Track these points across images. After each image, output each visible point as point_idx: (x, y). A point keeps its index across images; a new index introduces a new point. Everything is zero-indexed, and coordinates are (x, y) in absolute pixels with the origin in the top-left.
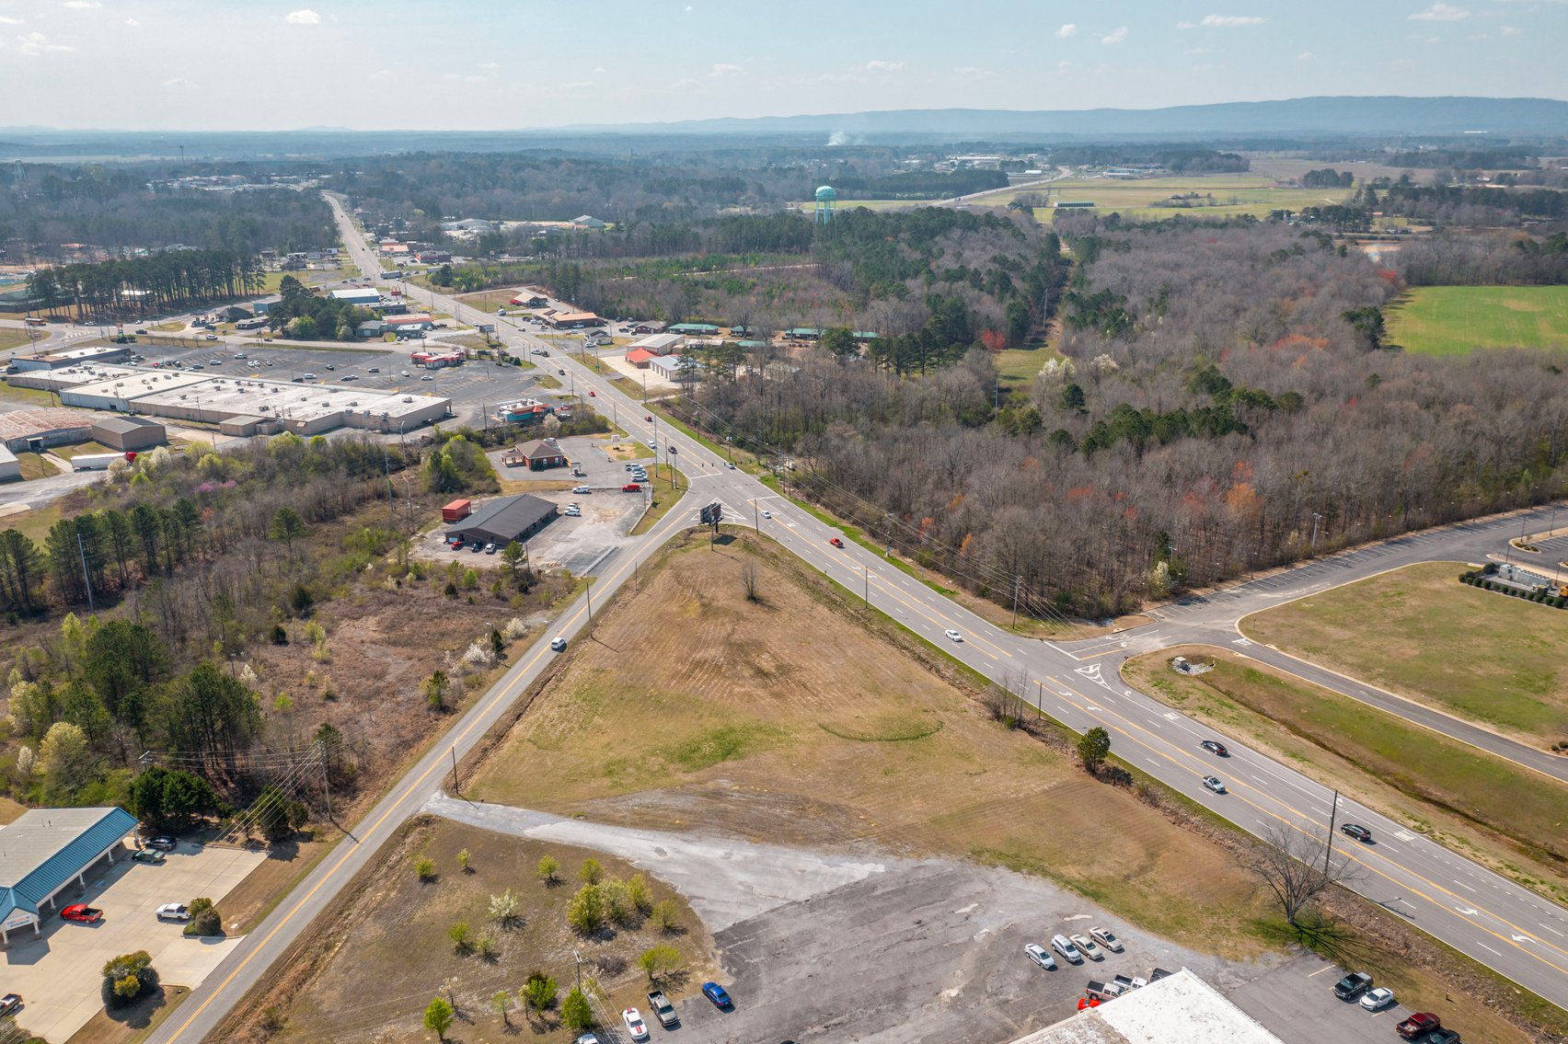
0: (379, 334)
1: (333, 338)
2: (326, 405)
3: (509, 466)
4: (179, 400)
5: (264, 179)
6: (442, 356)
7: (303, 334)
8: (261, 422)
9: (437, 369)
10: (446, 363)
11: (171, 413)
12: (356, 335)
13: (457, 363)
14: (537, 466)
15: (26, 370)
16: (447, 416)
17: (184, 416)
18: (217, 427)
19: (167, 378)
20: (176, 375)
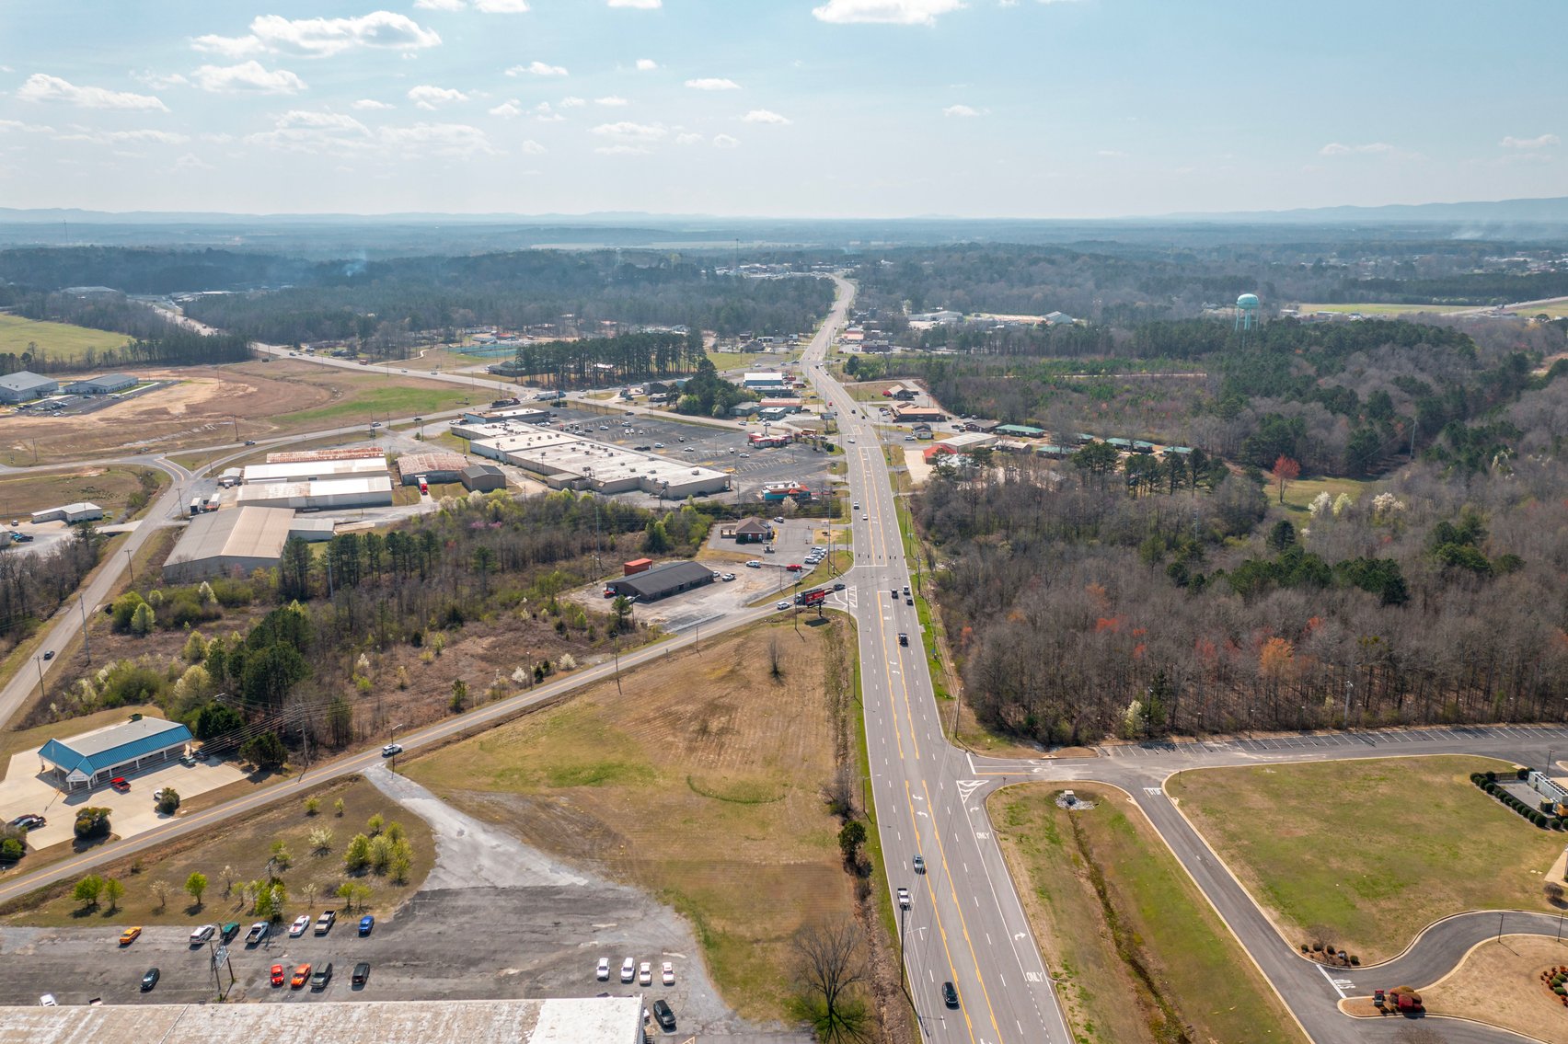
0: (747, 414)
1: (708, 414)
2: (633, 471)
3: (723, 537)
4: (539, 456)
5: (805, 267)
6: (772, 437)
7: (687, 409)
8: (576, 480)
9: (761, 448)
10: (772, 444)
11: (529, 466)
12: (728, 414)
13: (782, 444)
14: (742, 539)
15: (472, 423)
16: (724, 490)
17: (535, 467)
18: (546, 478)
19: (550, 437)
20: (558, 436)
